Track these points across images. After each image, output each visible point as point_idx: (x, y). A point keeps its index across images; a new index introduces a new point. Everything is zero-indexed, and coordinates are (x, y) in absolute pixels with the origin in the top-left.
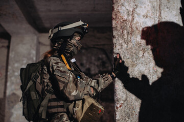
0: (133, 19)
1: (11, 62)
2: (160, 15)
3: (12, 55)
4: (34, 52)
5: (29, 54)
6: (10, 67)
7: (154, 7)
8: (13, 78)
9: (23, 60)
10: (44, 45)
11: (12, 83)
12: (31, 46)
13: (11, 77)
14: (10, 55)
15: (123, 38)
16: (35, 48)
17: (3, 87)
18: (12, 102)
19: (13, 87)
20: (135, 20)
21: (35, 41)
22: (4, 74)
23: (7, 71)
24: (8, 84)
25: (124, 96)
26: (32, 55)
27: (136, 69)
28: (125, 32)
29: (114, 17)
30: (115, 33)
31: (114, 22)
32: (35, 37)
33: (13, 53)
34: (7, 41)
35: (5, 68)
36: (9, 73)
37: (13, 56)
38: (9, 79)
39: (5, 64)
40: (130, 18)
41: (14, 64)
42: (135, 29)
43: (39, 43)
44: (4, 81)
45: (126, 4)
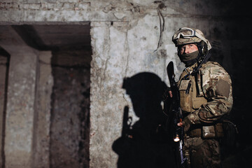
0: (106, 68)
1: (10, 82)
2: (127, 65)
3: (11, 74)
4: (34, 72)
5: (29, 74)
6: (9, 88)
7: (123, 58)
8: (13, 99)
9: (23, 80)
10: (45, 63)
11: (12, 104)
12: (31, 66)
13: (10, 97)
14: (10, 74)
15: (97, 83)
16: (35, 67)
17: (2, 107)
18: (12, 123)
19: (13, 107)
20: (108, 69)
21: (35, 60)
22: (4, 93)
23: (6, 91)
24: (8, 104)
25: (97, 127)
26: (32, 75)
27: (106, 107)
28: (99, 78)
29: (92, 66)
30: (92, 79)
31: (91, 70)
32: (35, 56)
33: (13, 72)
34: (6, 58)
35: (4, 87)
36: (8, 93)
37: (12, 76)
38: (9, 99)
39: (4, 83)
40: (104, 66)
41: (13, 84)
42: (107, 75)
43: (40, 61)
44: (3, 100)
45: (102, 55)
